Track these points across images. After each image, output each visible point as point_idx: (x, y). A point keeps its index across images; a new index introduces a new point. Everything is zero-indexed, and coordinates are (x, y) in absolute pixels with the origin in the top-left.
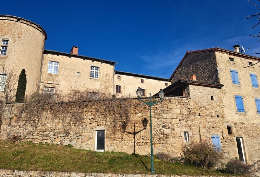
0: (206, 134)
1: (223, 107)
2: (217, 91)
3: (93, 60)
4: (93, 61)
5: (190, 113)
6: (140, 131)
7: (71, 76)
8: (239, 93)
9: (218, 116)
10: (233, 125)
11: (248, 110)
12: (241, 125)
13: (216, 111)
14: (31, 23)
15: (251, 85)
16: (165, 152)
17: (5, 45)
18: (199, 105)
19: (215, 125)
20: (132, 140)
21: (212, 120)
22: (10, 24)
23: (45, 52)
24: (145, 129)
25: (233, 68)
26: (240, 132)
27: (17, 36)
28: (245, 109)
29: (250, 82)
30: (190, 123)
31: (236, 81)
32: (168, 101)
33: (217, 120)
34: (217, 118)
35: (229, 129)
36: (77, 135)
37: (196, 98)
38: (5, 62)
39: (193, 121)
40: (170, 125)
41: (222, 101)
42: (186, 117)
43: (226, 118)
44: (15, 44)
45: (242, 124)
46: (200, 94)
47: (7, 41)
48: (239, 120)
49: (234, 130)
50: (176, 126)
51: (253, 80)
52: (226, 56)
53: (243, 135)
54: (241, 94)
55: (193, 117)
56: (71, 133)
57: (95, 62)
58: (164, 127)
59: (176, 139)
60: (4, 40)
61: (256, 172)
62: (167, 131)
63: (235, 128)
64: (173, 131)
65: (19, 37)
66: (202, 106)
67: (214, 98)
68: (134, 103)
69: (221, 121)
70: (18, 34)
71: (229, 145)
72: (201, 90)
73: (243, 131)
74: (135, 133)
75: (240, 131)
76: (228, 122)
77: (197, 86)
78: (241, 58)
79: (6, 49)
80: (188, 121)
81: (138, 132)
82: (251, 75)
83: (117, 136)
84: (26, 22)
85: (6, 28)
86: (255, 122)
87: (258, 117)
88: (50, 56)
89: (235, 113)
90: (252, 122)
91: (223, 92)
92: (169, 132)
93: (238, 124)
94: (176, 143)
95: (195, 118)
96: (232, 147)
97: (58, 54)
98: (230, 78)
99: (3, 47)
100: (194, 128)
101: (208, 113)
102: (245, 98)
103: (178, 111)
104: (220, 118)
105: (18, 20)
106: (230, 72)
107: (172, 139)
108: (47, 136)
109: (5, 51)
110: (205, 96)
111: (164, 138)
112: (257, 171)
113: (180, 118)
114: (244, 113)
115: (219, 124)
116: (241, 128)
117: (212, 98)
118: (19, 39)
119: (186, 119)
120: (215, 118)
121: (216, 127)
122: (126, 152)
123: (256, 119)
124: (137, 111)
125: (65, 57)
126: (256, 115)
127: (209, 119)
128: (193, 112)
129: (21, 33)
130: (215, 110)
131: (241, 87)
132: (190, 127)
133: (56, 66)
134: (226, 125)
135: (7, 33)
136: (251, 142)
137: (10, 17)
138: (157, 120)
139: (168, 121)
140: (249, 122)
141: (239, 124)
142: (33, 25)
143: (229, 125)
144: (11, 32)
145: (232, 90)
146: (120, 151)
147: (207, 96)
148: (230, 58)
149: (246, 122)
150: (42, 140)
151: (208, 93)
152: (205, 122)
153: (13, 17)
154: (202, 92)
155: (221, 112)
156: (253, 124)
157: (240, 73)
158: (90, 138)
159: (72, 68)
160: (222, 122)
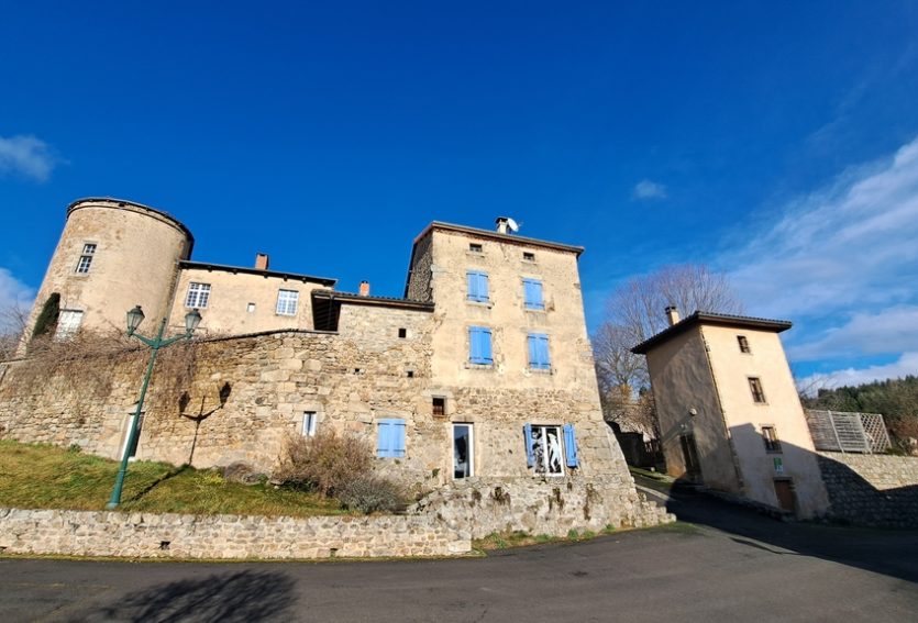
0: (362, 416)
1: (430, 353)
2: (420, 317)
3: (286, 277)
4: (285, 280)
5: (330, 369)
6: (210, 414)
7: (234, 311)
8: (482, 321)
9: (411, 374)
10: (449, 395)
11: (503, 360)
12: (475, 394)
13: (407, 364)
14: (149, 210)
15: (520, 302)
16: (249, 460)
17: (89, 254)
18: (361, 348)
19: (396, 394)
20: (190, 434)
21: (390, 384)
22: (104, 213)
23: (183, 266)
24: (222, 407)
25: (476, 267)
26: (468, 412)
27: (114, 235)
28: (493, 357)
29: (519, 298)
30: (325, 391)
31: (481, 293)
32: (279, 342)
33: (407, 383)
34: (406, 379)
35: (439, 403)
36: (96, 425)
37: (353, 334)
38: (82, 286)
39: (334, 387)
40: (271, 396)
41: (431, 340)
42: (318, 377)
43: (434, 379)
44: (107, 252)
45: (478, 391)
46: (367, 324)
47: (94, 246)
48: (471, 383)
49: (450, 407)
50: (282, 399)
51: (528, 292)
52: (463, 242)
53: (476, 418)
54: (487, 324)
55: (337, 377)
56: (88, 419)
57: (289, 281)
58: (259, 401)
59: (278, 429)
60: (89, 246)
61: (442, 505)
62: (262, 411)
63: (453, 402)
64: (274, 411)
65: (118, 238)
66: (368, 352)
67: (409, 334)
68: (212, 350)
69: (417, 385)
70: (118, 232)
71: (425, 440)
72: (372, 316)
73: (478, 407)
74: (199, 419)
75: (467, 407)
76: (438, 387)
77: (362, 307)
78: (503, 245)
79: (90, 261)
80: (320, 388)
81: (205, 417)
82: (525, 282)
83: (164, 425)
84: (136, 209)
85: (95, 222)
86: (519, 387)
87: (528, 375)
88: (192, 272)
89: (462, 367)
90: (510, 386)
91: (436, 321)
92: (265, 414)
93: (465, 392)
94: (275, 439)
95: (342, 380)
96: (433, 446)
97: (211, 268)
98: (464, 287)
99: (85, 257)
100: (334, 402)
101: (382, 367)
102: (498, 334)
103: (297, 364)
104: (415, 380)
105: (121, 205)
106: (464, 276)
107: (269, 430)
108: (46, 427)
109: (88, 266)
110: (383, 330)
111: (253, 427)
112: (445, 503)
113: (300, 380)
114: (488, 367)
115: (409, 393)
116: (473, 402)
117: (402, 333)
118: (118, 241)
119: (317, 383)
120: (401, 380)
121: (401, 400)
122: (172, 461)
123: (521, 380)
124: (213, 369)
125: (224, 273)
126: (524, 370)
127: (381, 381)
128: (341, 364)
129: (124, 230)
130: (404, 360)
131: (493, 308)
132: (324, 400)
133: (205, 291)
134: (429, 395)
135: (95, 231)
136: (496, 432)
137: (105, 200)
138: (248, 387)
139: (269, 387)
140: (501, 386)
141: (469, 392)
142: (152, 213)
143: (439, 394)
144: (103, 229)
145: (465, 314)
146: (163, 459)
147: (388, 330)
148: (472, 246)
149: (489, 387)
150: (35, 437)
151: (392, 322)
152: (369, 389)
153: (110, 201)
154: (375, 320)
155: (421, 366)
156: (511, 391)
157: (493, 277)
158: (115, 431)
159: (237, 296)
160: (418, 388)
